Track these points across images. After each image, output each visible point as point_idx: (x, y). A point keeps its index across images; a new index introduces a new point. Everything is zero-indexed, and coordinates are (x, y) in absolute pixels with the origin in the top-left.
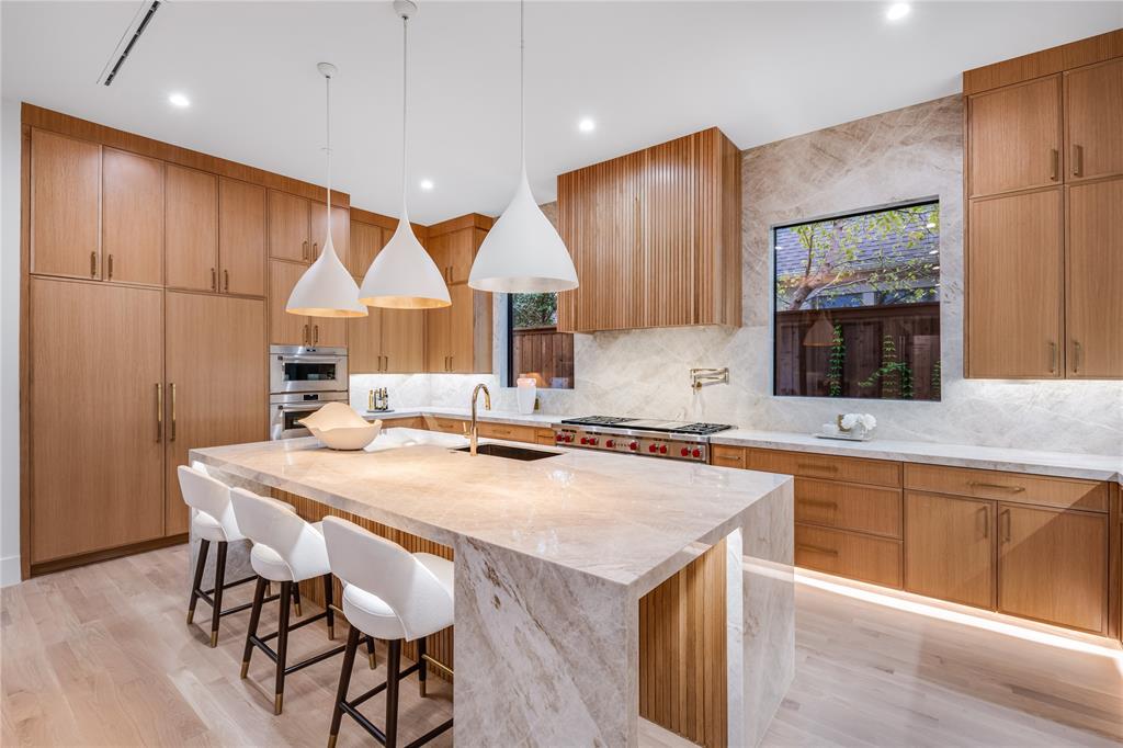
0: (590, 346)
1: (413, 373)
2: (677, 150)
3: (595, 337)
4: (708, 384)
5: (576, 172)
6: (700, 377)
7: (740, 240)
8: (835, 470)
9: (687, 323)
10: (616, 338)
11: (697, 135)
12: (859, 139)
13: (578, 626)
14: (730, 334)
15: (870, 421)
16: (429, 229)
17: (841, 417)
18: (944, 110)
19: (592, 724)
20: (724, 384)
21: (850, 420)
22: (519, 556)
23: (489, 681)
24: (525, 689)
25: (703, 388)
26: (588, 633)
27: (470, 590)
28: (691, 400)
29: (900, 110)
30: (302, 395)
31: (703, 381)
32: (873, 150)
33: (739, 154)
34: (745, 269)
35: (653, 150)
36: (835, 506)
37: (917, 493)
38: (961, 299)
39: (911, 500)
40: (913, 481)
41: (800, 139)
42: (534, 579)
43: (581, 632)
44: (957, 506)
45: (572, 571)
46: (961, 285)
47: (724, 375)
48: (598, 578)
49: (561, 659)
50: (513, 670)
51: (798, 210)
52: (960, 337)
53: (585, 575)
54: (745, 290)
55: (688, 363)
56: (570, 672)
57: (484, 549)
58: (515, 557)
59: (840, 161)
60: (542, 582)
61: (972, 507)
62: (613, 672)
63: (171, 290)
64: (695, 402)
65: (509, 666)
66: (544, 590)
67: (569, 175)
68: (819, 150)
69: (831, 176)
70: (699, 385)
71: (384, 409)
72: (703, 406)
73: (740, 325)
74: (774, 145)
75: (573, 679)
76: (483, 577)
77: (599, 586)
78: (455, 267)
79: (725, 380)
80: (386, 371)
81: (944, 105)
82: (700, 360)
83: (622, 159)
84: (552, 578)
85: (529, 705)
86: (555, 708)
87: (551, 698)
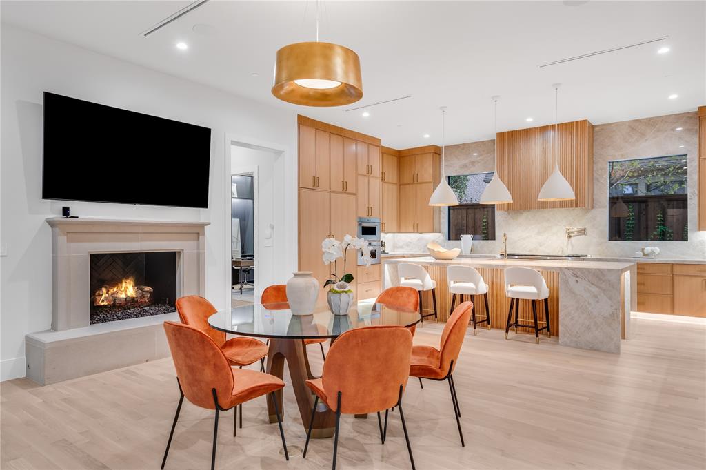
0: (506, 218)
2: (566, 128)
3: (510, 214)
4: (574, 236)
5: (508, 132)
6: (572, 233)
7: (593, 168)
8: (644, 269)
9: (572, 207)
10: (522, 214)
11: (577, 122)
12: (652, 126)
14: (587, 212)
15: (657, 250)
17: (643, 250)
18: (691, 118)
20: (584, 236)
21: (648, 250)
24: (588, 301)
25: (572, 238)
26: (609, 282)
27: (566, 281)
28: (565, 244)
29: (671, 115)
31: (572, 235)
32: (658, 131)
33: (593, 127)
34: (595, 181)
36: (644, 284)
37: (678, 276)
38: (696, 198)
39: (676, 279)
40: (677, 270)
41: (623, 123)
42: (590, 273)
44: (694, 280)
46: (697, 192)
47: (583, 231)
49: (600, 290)
51: (622, 156)
52: (696, 214)
54: (595, 191)
55: (565, 226)
56: (603, 292)
57: (572, 270)
58: (584, 269)
59: (643, 135)
61: (700, 279)
63: (334, 192)
64: (568, 244)
66: (594, 275)
67: (503, 134)
68: (633, 129)
69: (638, 141)
70: (571, 236)
71: (384, 252)
72: (572, 246)
73: (593, 208)
74: (610, 124)
75: (604, 294)
76: (572, 277)
78: (419, 174)
79: (584, 234)
81: (690, 115)
82: (571, 225)
83: (536, 128)
85: (589, 303)
86: (598, 302)
87: (597, 300)
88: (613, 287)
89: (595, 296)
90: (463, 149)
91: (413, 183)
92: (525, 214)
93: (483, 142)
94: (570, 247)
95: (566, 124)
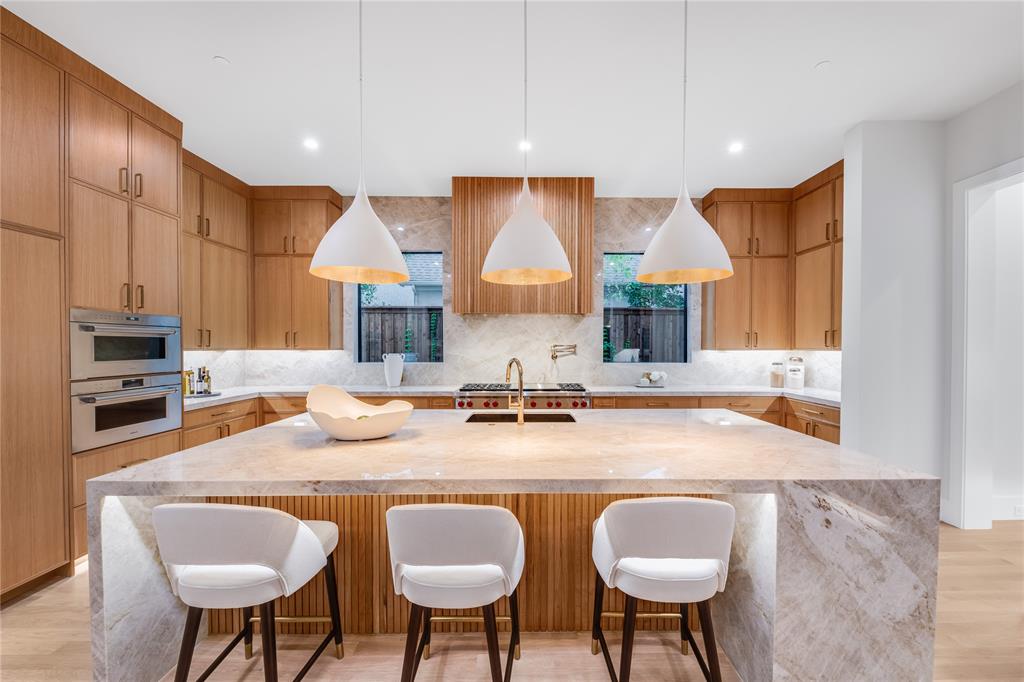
0: (460, 326)
1: (227, 349)
2: (563, 185)
3: (465, 319)
4: (562, 356)
6: (557, 351)
10: (485, 320)
11: (580, 179)
12: (654, 209)
13: (904, 516)
14: (578, 321)
16: (254, 190)
17: (650, 374)
19: (913, 575)
20: (573, 356)
22: (851, 483)
23: (818, 587)
24: (855, 578)
25: (558, 359)
26: (912, 518)
27: (797, 523)
28: (549, 369)
30: (120, 381)
31: (558, 354)
35: (545, 180)
41: (624, 201)
42: (866, 496)
43: (906, 520)
45: (899, 482)
46: (700, 301)
47: (573, 349)
48: (920, 480)
49: (888, 543)
50: (842, 569)
53: (910, 481)
55: (547, 341)
56: (896, 549)
57: (813, 486)
58: (847, 485)
60: (873, 496)
62: (929, 537)
64: (552, 369)
65: (839, 567)
66: (875, 501)
67: (465, 179)
68: (634, 211)
70: (555, 357)
71: (207, 393)
73: (583, 316)
74: (607, 199)
75: (898, 554)
76: (812, 509)
77: (921, 485)
78: (297, 238)
79: (574, 353)
80: (208, 347)
82: (558, 339)
84: (883, 491)
85: (859, 587)
86: (882, 579)
87: (879, 574)
88: (922, 532)
89: (876, 564)
90: (386, 205)
91: (285, 254)
92: (491, 322)
93: (421, 199)
94: (555, 372)
95: (565, 179)
